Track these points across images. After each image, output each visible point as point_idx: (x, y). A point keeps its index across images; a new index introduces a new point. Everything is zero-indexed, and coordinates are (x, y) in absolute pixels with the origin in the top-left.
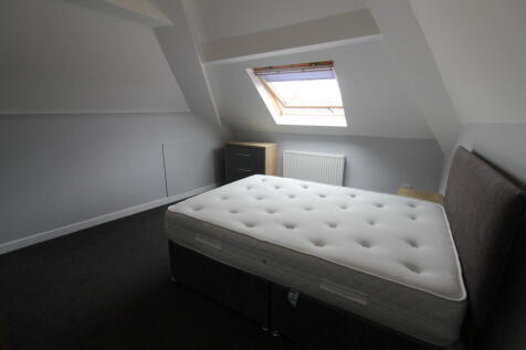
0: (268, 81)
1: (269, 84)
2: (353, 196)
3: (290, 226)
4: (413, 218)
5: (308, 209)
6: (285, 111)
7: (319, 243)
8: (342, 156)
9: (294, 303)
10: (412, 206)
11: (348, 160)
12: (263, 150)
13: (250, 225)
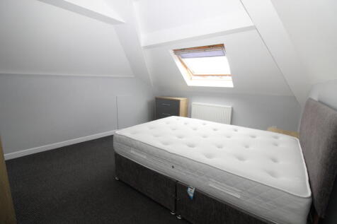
0: (183, 58)
1: (183, 60)
2: (236, 130)
3: (191, 146)
4: (277, 145)
5: (205, 137)
6: (194, 78)
7: (209, 156)
8: (230, 107)
9: (192, 195)
10: (276, 138)
11: (234, 109)
12: (179, 101)
13: (166, 144)
